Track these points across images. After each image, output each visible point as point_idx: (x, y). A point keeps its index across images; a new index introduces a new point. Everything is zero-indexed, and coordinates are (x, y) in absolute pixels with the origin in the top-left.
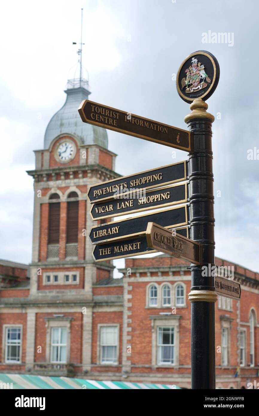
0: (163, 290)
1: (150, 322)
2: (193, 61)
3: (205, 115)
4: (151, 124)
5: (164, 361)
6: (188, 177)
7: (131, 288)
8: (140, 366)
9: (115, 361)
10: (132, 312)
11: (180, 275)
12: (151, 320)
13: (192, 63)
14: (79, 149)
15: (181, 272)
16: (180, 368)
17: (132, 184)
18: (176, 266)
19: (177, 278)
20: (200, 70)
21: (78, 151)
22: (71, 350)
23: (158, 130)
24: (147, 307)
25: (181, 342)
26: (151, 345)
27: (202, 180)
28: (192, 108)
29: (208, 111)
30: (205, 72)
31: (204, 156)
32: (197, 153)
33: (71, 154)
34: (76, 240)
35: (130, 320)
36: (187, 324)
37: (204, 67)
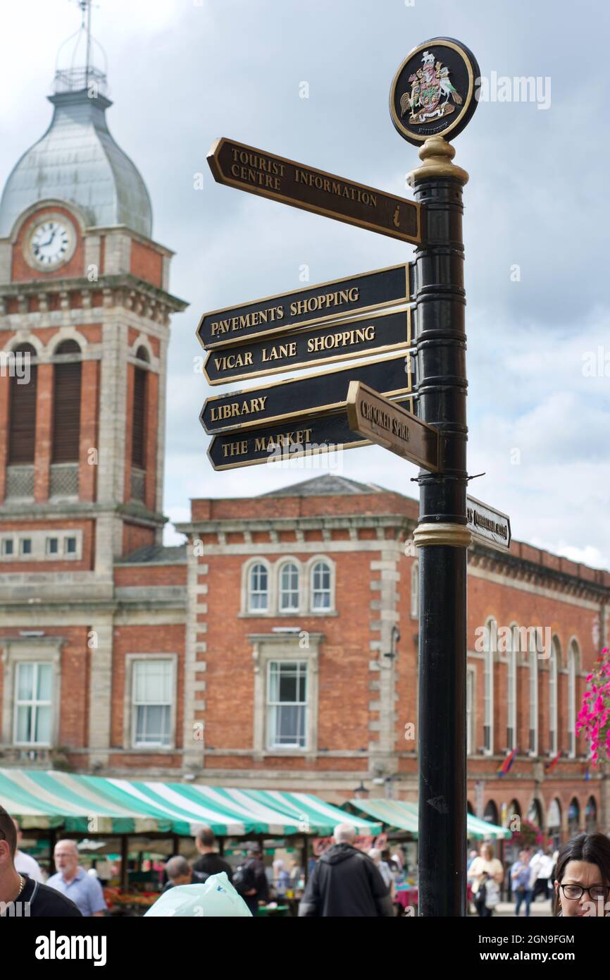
0: (281, 573)
1: (249, 648)
2: (425, 59)
3: (450, 170)
4: (346, 188)
5: (283, 741)
6: (414, 296)
7: (204, 569)
8: (226, 751)
9: (166, 741)
10: (208, 627)
11: (322, 539)
12: (252, 644)
13: (424, 62)
14: (84, 239)
15: (324, 531)
16: (318, 758)
17: (293, 309)
18: (313, 517)
19: (314, 546)
20: (440, 78)
21: (80, 242)
22: (63, 715)
23: (359, 200)
24: (242, 614)
25: (321, 697)
26: (251, 702)
27: (443, 301)
28: (424, 156)
29: (454, 161)
30: (451, 82)
31: (447, 254)
32: (435, 247)
33: (63, 250)
34: (74, 455)
35: (203, 645)
36: (337, 655)
37: (447, 72)
